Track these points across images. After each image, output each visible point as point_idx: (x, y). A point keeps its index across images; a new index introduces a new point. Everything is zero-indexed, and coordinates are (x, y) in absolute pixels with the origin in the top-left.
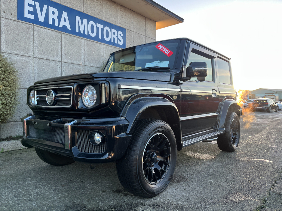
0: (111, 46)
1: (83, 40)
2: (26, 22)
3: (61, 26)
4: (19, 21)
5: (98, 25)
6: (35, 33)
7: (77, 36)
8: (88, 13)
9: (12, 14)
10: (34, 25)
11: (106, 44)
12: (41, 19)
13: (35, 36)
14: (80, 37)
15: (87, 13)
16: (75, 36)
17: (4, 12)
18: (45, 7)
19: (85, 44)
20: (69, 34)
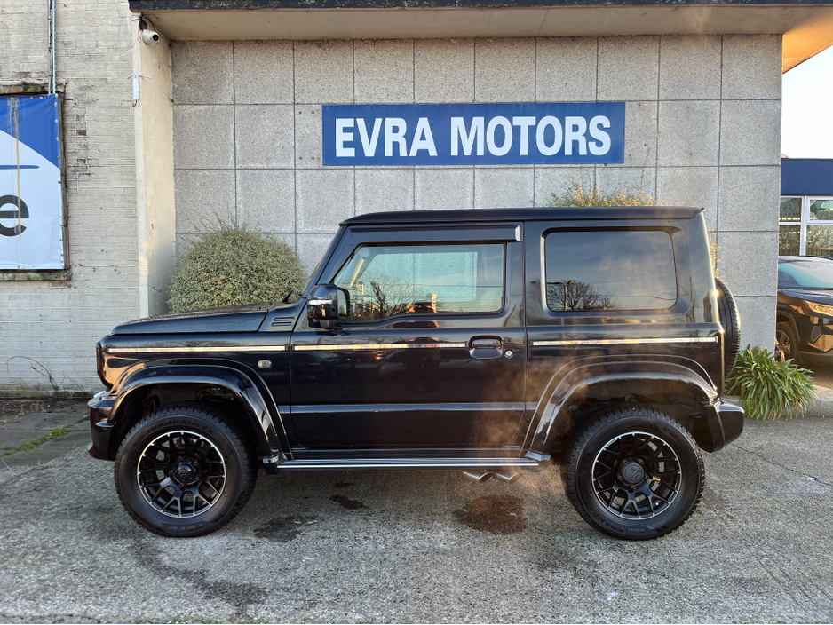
0: (563, 166)
1: (470, 173)
2: (339, 167)
3: (413, 153)
4: (326, 167)
5: (517, 121)
6: (357, 185)
7: (453, 166)
8: (488, 100)
9: (313, 158)
10: (355, 169)
11: (546, 166)
12: (370, 151)
13: (357, 191)
14: (461, 166)
15: (485, 101)
16: (449, 166)
17: (301, 158)
18: (378, 122)
19: (477, 179)
20: (433, 167)
